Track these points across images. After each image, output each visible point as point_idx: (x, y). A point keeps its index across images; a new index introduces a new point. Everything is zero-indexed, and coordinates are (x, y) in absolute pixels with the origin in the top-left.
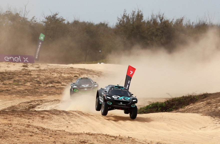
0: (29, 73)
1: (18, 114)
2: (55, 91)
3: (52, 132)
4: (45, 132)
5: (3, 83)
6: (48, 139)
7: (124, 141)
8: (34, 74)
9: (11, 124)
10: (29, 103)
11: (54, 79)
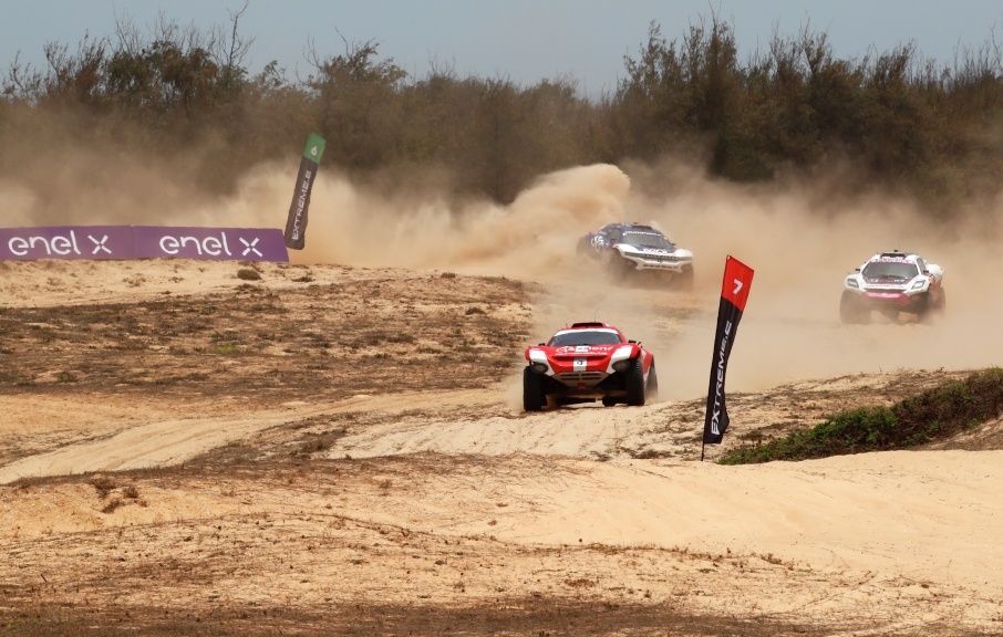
0: (276, 304)
1: (280, 476)
2: (400, 374)
3: (445, 545)
4: (415, 546)
5: (171, 348)
6: (430, 574)
7: (754, 575)
8: (297, 308)
9: (265, 516)
10: (298, 427)
11: (382, 326)
